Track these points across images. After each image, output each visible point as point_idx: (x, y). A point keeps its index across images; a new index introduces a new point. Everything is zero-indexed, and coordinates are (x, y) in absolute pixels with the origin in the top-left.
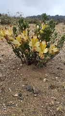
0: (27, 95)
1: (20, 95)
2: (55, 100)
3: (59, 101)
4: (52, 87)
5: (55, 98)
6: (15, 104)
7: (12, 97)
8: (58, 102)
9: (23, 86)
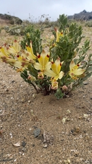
0: (34, 146)
1: (23, 145)
2: (76, 155)
3: (83, 157)
4: (75, 132)
5: (76, 152)
6: (13, 159)
7: (11, 146)
8: (81, 159)
9: (30, 129)
